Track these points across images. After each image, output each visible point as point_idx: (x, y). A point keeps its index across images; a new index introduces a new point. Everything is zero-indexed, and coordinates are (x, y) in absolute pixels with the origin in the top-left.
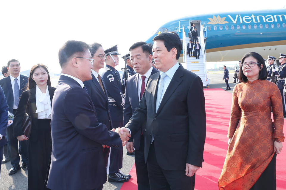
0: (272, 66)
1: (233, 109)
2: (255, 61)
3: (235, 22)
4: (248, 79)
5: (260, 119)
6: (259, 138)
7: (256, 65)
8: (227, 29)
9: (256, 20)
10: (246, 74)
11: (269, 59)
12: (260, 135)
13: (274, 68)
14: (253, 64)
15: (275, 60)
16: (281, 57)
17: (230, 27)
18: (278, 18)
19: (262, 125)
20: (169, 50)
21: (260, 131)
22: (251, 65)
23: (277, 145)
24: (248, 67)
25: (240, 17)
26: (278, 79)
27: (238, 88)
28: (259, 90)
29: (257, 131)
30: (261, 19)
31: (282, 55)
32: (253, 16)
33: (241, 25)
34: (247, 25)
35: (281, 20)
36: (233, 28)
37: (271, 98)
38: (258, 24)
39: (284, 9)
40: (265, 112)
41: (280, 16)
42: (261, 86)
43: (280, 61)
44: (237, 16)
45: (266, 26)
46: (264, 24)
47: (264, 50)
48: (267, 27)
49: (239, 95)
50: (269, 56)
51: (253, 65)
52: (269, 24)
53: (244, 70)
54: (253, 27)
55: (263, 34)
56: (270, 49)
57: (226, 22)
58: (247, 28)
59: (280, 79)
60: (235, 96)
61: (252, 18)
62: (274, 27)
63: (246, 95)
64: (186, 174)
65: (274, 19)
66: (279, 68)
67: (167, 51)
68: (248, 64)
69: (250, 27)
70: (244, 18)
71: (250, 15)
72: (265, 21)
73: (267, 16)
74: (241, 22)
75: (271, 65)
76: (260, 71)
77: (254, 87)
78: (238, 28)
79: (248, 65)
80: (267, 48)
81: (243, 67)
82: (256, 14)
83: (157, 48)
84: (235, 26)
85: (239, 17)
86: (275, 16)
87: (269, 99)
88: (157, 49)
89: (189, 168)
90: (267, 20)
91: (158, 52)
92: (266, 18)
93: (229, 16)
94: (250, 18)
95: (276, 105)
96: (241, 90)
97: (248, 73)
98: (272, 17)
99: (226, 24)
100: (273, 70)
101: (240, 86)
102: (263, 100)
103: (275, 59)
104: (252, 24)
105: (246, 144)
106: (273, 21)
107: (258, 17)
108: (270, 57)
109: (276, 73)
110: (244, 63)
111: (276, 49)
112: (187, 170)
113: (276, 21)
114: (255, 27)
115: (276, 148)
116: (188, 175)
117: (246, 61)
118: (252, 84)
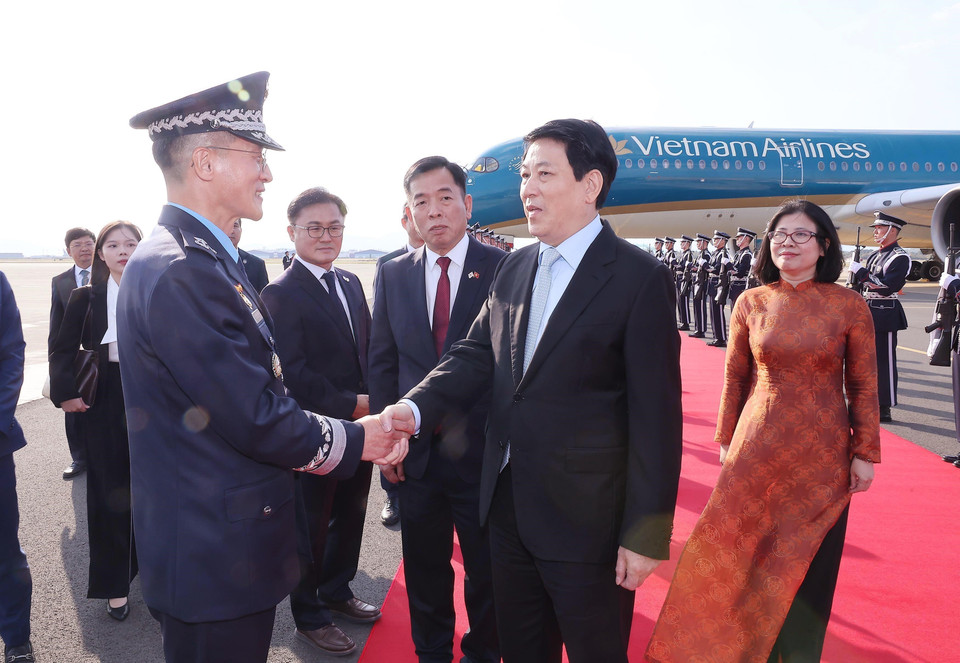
0: (722, 252)
1: (732, 360)
2: (812, 228)
3: (646, 152)
4: (784, 276)
5: (816, 393)
6: (811, 448)
7: (814, 240)
8: (629, 166)
9: (692, 150)
10: (779, 262)
11: (716, 236)
12: (815, 438)
13: (726, 256)
14: (806, 235)
15: (730, 240)
16: (739, 234)
17: (635, 162)
18: (738, 148)
19: (820, 413)
20: (579, 176)
21: (816, 427)
22: (799, 239)
23: (861, 468)
24: (788, 241)
25: (658, 142)
26: (733, 279)
27: (752, 301)
28: (815, 308)
29: (804, 427)
30: (702, 148)
31: (741, 230)
32: (685, 141)
33: (660, 160)
34: (672, 160)
35: (745, 154)
36: (641, 166)
37: (848, 336)
38: (695, 159)
39: (750, 129)
40: (828, 373)
41: (743, 145)
42: (823, 300)
43: (738, 243)
44: (652, 138)
45: (712, 165)
46: (708, 160)
47: (708, 216)
48: (714, 166)
49: (754, 323)
50: (716, 232)
51: (807, 238)
52: (720, 160)
53: (776, 250)
54: (684, 166)
55: (706, 181)
56: (720, 216)
57: (628, 151)
58: (672, 165)
59: (736, 279)
60: (740, 323)
61: (683, 144)
62: (731, 167)
63: (778, 322)
64: (619, 581)
65: (730, 149)
66: (736, 257)
67: (572, 177)
68: (789, 233)
69: (678, 166)
70: (666, 143)
71: (679, 138)
72: (710, 154)
73: (714, 144)
74: (661, 153)
75: (719, 250)
76: (820, 257)
77: (800, 299)
78: (653, 165)
79: (789, 239)
80: (715, 212)
81: (773, 241)
82: (692, 138)
83: (540, 165)
84: (647, 159)
85: (655, 141)
86: (732, 144)
87: (844, 339)
88: (541, 169)
89: (626, 562)
90: (715, 151)
91: (543, 178)
92: (713, 148)
93: (634, 138)
94: (679, 145)
95: (862, 356)
96: (761, 308)
97: (787, 259)
98: (725, 146)
99: (627, 155)
100: (724, 261)
101: (756, 296)
102: (829, 339)
103: (729, 238)
104: (684, 158)
105: (771, 462)
106: (727, 154)
107: (696, 143)
108: (718, 234)
109: (729, 266)
110: (777, 230)
111: (732, 216)
112: (620, 568)
113: (734, 154)
114: (690, 165)
115: (856, 476)
116: (623, 585)
117: (782, 225)
118: (793, 291)
